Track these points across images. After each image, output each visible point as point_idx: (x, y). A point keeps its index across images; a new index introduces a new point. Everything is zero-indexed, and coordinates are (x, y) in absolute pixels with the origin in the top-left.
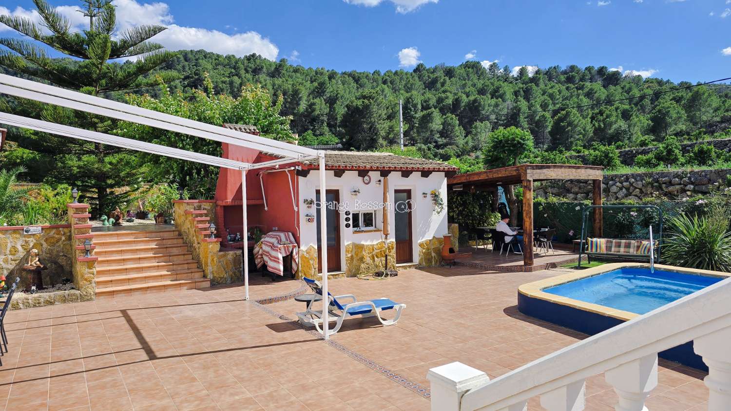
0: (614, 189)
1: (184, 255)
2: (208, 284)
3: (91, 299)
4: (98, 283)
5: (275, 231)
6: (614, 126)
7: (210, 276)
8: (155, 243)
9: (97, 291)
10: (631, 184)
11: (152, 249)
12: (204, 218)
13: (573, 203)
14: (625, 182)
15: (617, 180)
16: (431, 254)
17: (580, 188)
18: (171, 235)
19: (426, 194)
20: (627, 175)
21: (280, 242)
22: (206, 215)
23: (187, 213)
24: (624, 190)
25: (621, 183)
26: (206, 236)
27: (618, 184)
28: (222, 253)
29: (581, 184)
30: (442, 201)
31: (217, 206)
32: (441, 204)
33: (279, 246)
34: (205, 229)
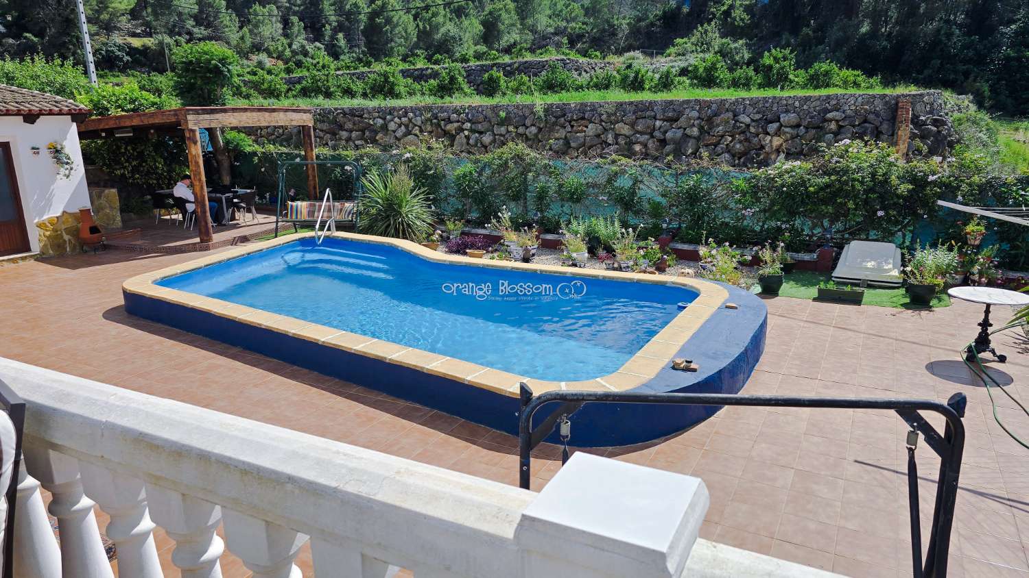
0: (392, 126)
6: (443, 30)
10: (410, 120)
13: (292, 153)
14: (404, 117)
15: (396, 114)
16: (62, 237)
17: (354, 124)
19: (38, 149)
20: (405, 108)
24: (403, 127)
25: (400, 118)
27: (396, 120)
29: (356, 118)
30: (69, 159)
32: (67, 163)
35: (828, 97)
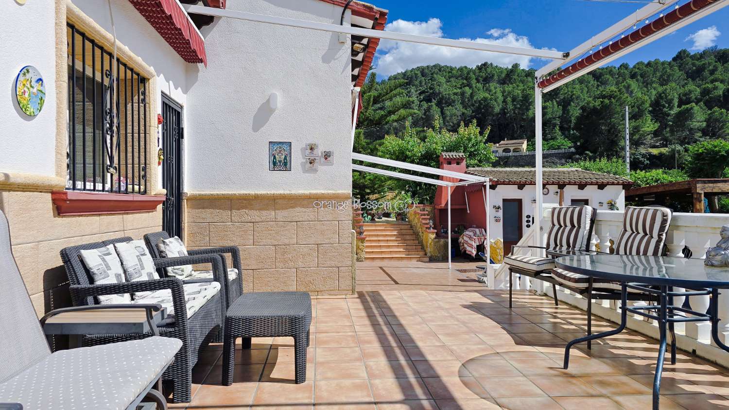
1: (413, 240)
2: (427, 259)
3: (362, 261)
4: (366, 252)
5: (474, 227)
7: (429, 254)
8: (396, 232)
9: (366, 257)
11: (395, 235)
12: (426, 217)
18: (406, 226)
19: (603, 203)
21: (475, 234)
22: (428, 215)
23: (415, 213)
26: (427, 228)
28: (437, 240)
31: (435, 209)
33: (474, 237)
34: (427, 224)
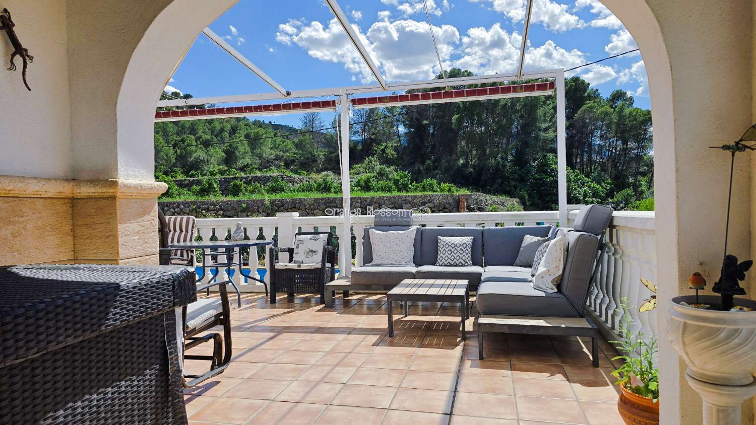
10: (181, 210)
15: (171, 206)
25: (174, 209)
35: (425, 196)
